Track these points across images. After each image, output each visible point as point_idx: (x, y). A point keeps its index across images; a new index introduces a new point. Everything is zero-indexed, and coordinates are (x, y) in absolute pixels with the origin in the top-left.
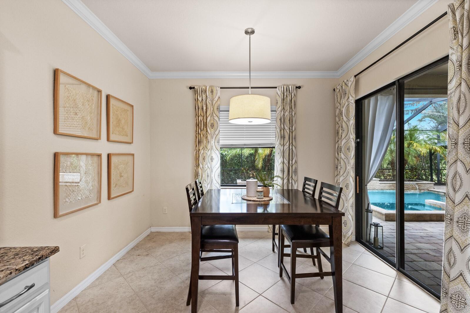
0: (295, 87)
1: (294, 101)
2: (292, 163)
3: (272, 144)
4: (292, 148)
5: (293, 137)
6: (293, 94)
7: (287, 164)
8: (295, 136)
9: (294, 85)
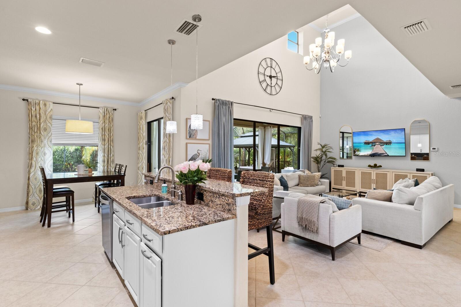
0: (112, 109)
1: (112, 117)
2: (110, 156)
3: (96, 144)
4: (110, 147)
5: (111, 140)
6: (111, 114)
7: (107, 157)
8: (113, 139)
9: (111, 108)
